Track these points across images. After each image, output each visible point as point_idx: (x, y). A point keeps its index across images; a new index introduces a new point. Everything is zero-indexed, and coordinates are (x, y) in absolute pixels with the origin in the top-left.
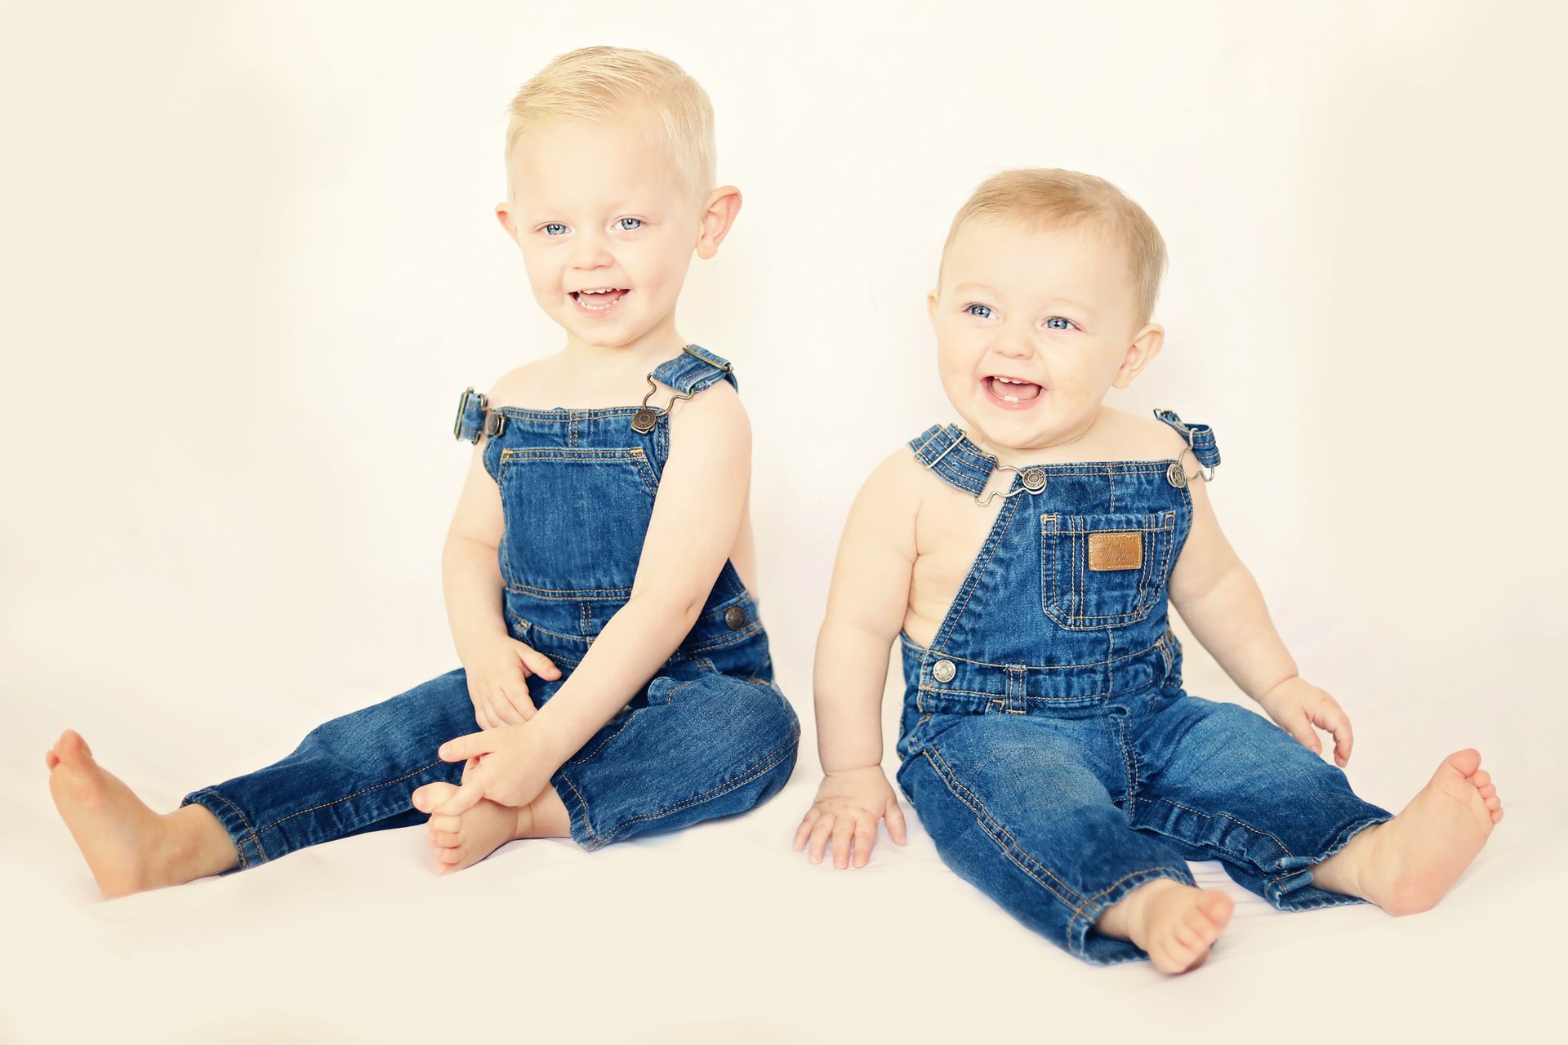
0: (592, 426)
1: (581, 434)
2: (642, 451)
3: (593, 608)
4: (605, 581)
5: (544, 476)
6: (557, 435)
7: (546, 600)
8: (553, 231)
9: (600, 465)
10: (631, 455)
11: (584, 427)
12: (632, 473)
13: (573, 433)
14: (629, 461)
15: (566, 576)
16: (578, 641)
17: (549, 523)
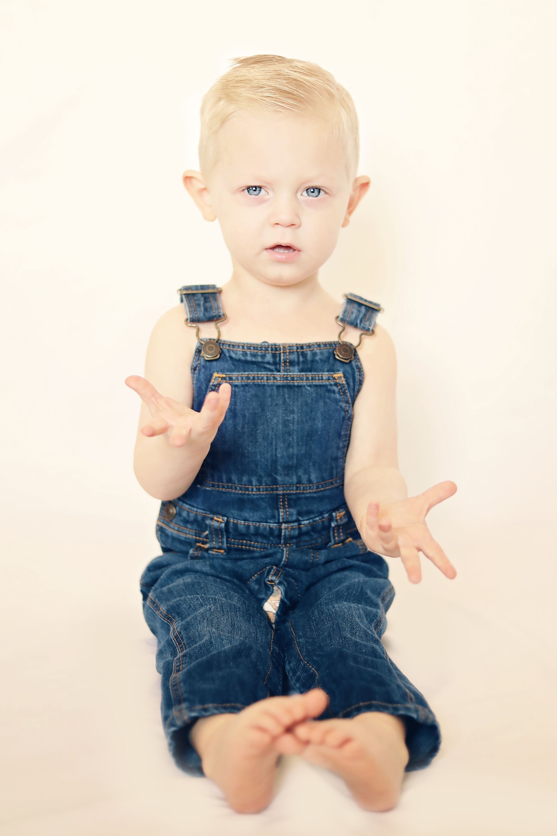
0: (301, 357)
1: (292, 363)
2: (342, 375)
3: (289, 500)
4: (304, 478)
5: (256, 396)
6: (268, 363)
7: (248, 495)
8: (251, 191)
9: (310, 386)
10: (334, 379)
11: (294, 357)
12: (334, 392)
13: (285, 362)
14: (332, 383)
15: (273, 474)
16: (274, 528)
17: (260, 433)
